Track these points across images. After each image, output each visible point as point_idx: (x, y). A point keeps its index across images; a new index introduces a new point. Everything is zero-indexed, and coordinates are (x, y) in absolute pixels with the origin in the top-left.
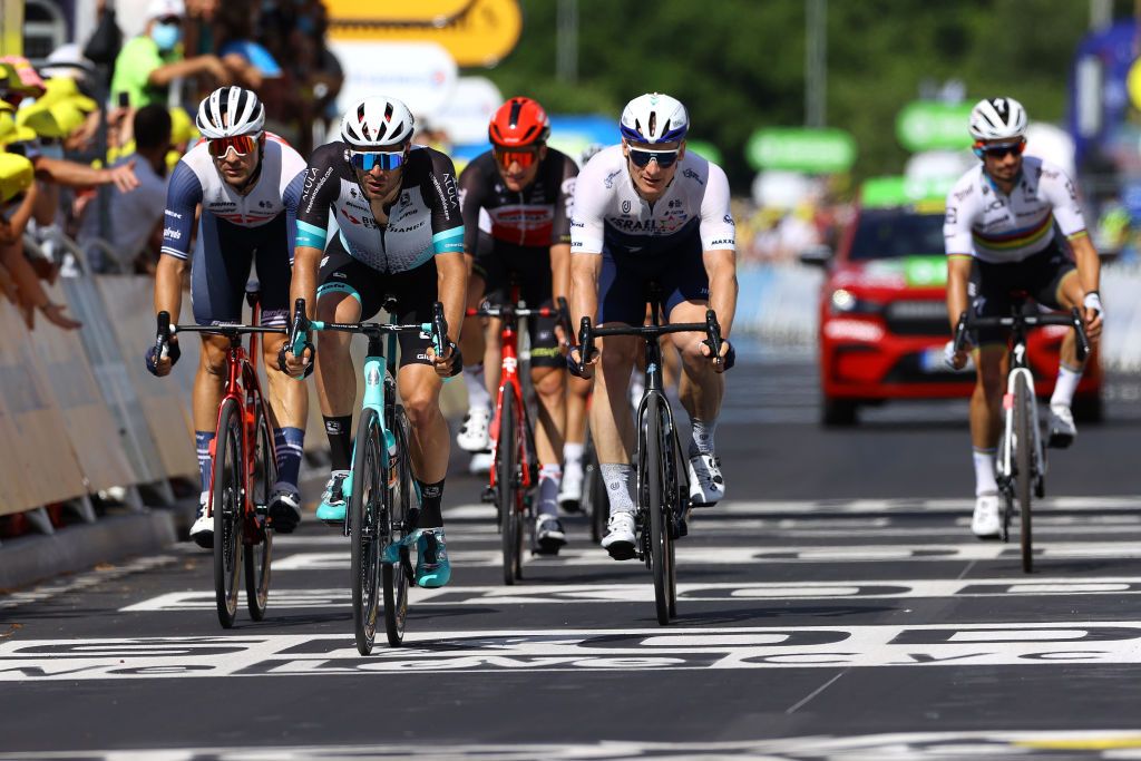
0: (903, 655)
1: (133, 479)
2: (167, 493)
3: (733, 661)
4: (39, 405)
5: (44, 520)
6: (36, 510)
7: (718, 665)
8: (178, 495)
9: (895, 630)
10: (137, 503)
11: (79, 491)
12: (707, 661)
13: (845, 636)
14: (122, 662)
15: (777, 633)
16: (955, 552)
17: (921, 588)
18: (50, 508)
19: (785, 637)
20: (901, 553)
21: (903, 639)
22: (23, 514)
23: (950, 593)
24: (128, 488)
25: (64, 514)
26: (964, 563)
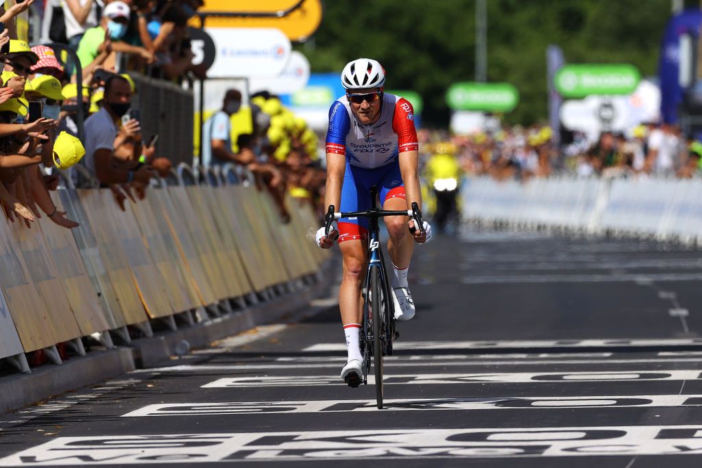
0: (668, 447)
1: (108, 327)
2: (126, 335)
3: (555, 450)
4: (48, 277)
5: (56, 355)
6: (50, 348)
7: (547, 453)
8: (133, 337)
9: (657, 429)
10: (110, 342)
11: (76, 335)
12: (539, 451)
13: (622, 434)
14: (143, 451)
15: (577, 432)
16: (669, 375)
17: (659, 400)
18: (59, 346)
19: (583, 434)
20: (632, 376)
21: (663, 435)
22: (42, 350)
23: (680, 404)
24: (103, 333)
25: (67, 350)
26: (680, 382)
